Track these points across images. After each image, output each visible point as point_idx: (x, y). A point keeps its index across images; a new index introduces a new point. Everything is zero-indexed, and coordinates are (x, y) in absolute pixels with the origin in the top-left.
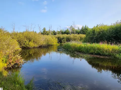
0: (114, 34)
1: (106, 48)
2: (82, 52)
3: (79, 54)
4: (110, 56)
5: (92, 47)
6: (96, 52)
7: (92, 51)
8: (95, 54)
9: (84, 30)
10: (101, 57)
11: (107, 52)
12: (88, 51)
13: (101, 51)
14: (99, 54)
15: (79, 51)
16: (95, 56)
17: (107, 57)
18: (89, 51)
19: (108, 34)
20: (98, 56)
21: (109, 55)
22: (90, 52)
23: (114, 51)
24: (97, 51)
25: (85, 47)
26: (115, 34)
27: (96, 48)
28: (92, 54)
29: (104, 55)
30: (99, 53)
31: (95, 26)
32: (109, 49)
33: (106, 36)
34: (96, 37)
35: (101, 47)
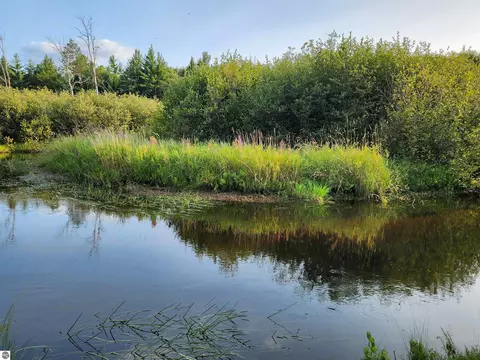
0: (279, 102)
1: (262, 160)
2: (161, 185)
3: (150, 193)
4: (275, 192)
5: (206, 161)
6: (223, 181)
7: (207, 177)
8: (220, 188)
9: (144, 77)
10: (246, 199)
11: (264, 177)
12: (188, 180)
13: (242, 173)
14: (233, 188)
15: (147, 182)
16: (223, 197)
17: (264, 198)
18: (194, 180)
19: (259, 101)
20: (233, 197)
21: (273, 191)
22: (199, 181)
23: (287, 170)
24: (225, 174)
25: (173, 161)
26: (282, 104)
27: (223, 164)
28: (206, 188)
29: (253, 192)
30: (234, 184)
31: (196, 61)
32: (272, 165)
33: (252, 113)
34: (212, 115)
35: (243, 156)
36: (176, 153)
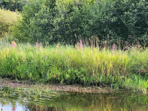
0: (112, 14)
1: (99, 59)
3: (11, 85)
4: (109, 84)
6: (68, 76)
7: (55, 73)
8: (65, 81)
10: (85, 90)
11: (100, 71)
12: (40, 75)
13: (83, 69)
14: (77, 81)
15: (9, 77)
17: (100, 90)
18: (45, 75)
19: (96, 13)
20: (76, 89)
22: (49, 76)
23: (119, 67)
24: (69, 71)
25: (29, 60)
26: (114, 15)
27: (67, 62)
28: (55, 82)
29: (91, 84)
30: (77, 78)
32: (106, 63)
33: (91, 22)
34: (59, 24)
35: (84, 56)
36: (31, 54)
